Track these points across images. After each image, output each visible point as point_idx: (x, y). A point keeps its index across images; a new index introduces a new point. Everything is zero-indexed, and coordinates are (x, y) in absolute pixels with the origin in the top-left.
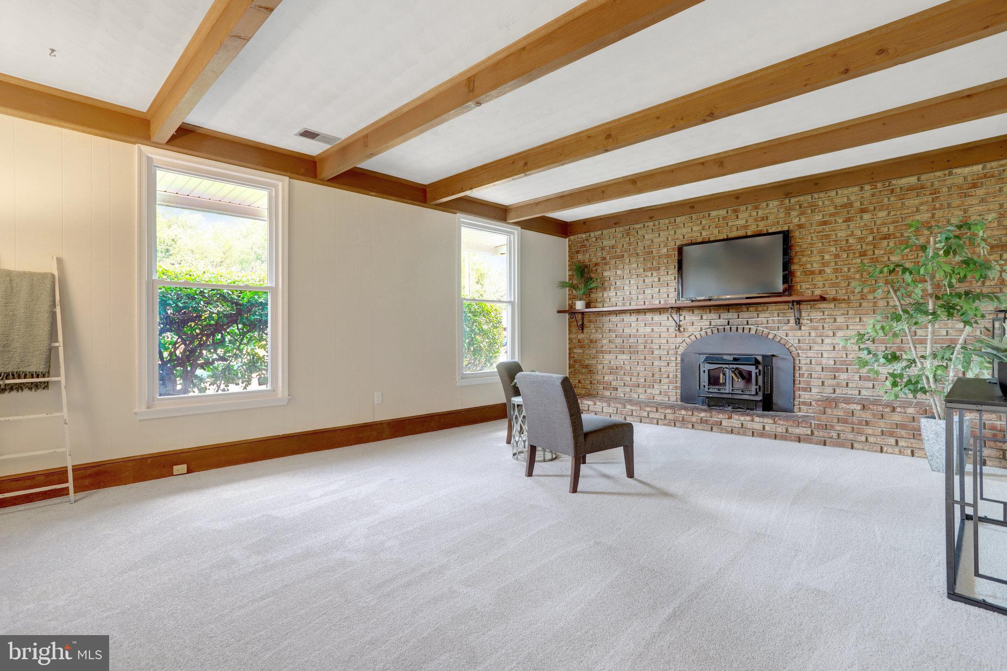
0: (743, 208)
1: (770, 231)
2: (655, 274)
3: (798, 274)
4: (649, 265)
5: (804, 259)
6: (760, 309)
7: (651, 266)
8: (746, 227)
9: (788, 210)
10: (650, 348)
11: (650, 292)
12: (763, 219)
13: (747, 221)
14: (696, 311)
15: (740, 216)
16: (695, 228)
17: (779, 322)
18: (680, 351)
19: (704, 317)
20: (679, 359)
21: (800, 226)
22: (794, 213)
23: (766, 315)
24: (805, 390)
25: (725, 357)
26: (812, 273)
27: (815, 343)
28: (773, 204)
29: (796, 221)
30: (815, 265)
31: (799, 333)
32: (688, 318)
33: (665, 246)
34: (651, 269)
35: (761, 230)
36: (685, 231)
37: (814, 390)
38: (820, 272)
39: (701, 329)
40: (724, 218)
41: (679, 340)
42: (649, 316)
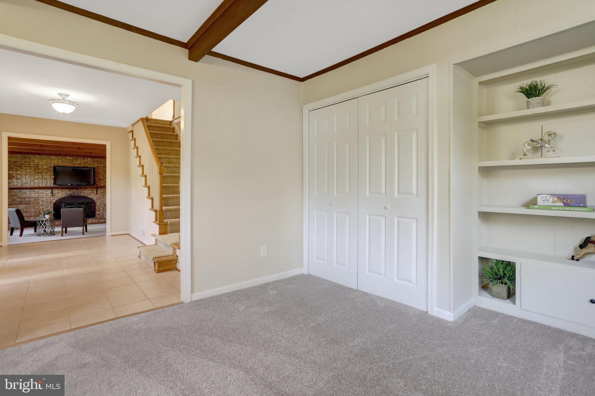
0: (79, 158)
1: (88, 167)
2: (40, 175)
3: (97, 179)
4: (37, 172)
5: (98, 176)
6: (85, 189)
7: (38, 172)
8: (80, 164)
9: (94, 162)
10: (38, 202)
11: (38, 181)
12: (86, 163)
13: (80, 163)
14: (60, 189)
15: (78, 161)
16: (60, 161)
17: (91, 193)
18: (53, 202)
19: (64, 191)
20: (52, 205)
21: (97, 167)
22: (95, 163)
23: (87, 191)
24: (98, 211)
25: (74, 203)
26: (101, 180)
27: (101, 198)
28: (89, 159)
29: (96, 165)
30: (101, 178)
31: (97, 196)
32: (56, 191)
33: (46, 165)
34: (38, 173)
35: (85, 166)
36: (55, 161)
37: (101, 211)
38: (103, 180)
39: (62, 195)
40: (72, 160)
41: (52, 198)
42: (37, 190)
